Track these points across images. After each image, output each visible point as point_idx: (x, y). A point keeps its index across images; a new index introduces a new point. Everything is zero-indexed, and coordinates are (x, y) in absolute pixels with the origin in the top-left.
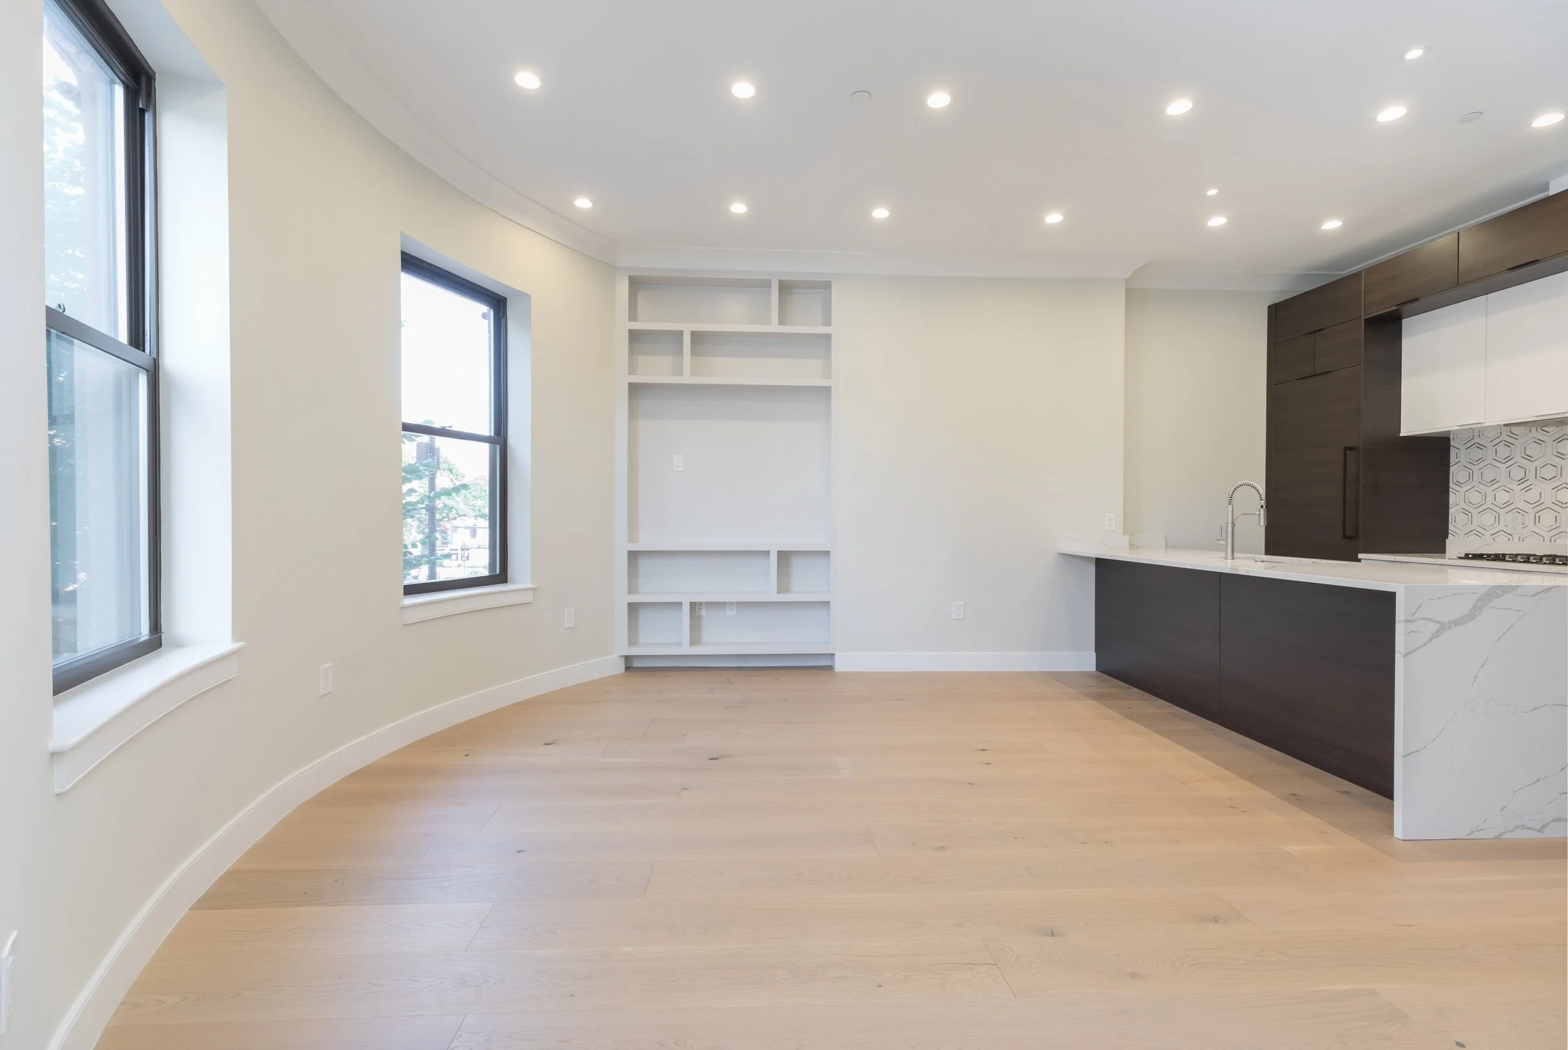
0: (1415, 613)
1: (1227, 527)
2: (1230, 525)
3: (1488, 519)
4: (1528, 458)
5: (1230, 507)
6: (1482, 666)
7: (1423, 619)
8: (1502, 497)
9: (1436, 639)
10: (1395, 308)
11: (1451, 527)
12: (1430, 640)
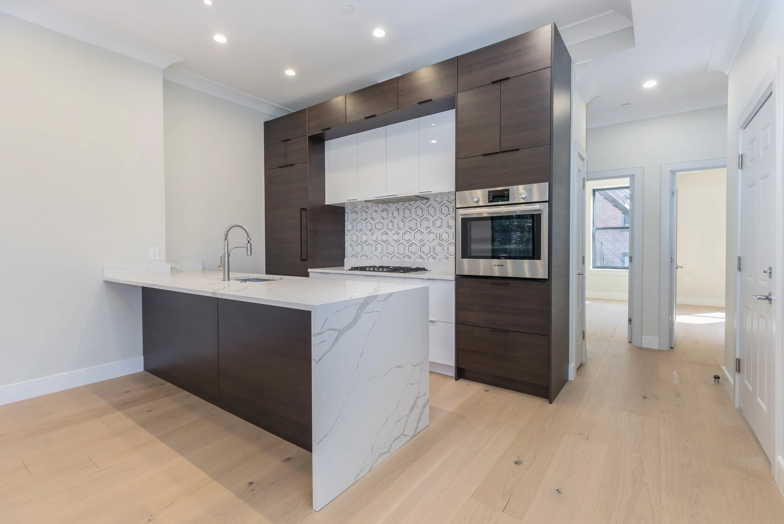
0: (323, 326)
1: (224, 257)
2: (226, 255)
3: (359, 249)
4: (372, 219)
5: (226, 242)
6: (361, 355)
7: (328, 330)
8: (364, 238)
9: (336, 343)
10: (321, 132)
11: (346, 253)
12: (333, 345)
